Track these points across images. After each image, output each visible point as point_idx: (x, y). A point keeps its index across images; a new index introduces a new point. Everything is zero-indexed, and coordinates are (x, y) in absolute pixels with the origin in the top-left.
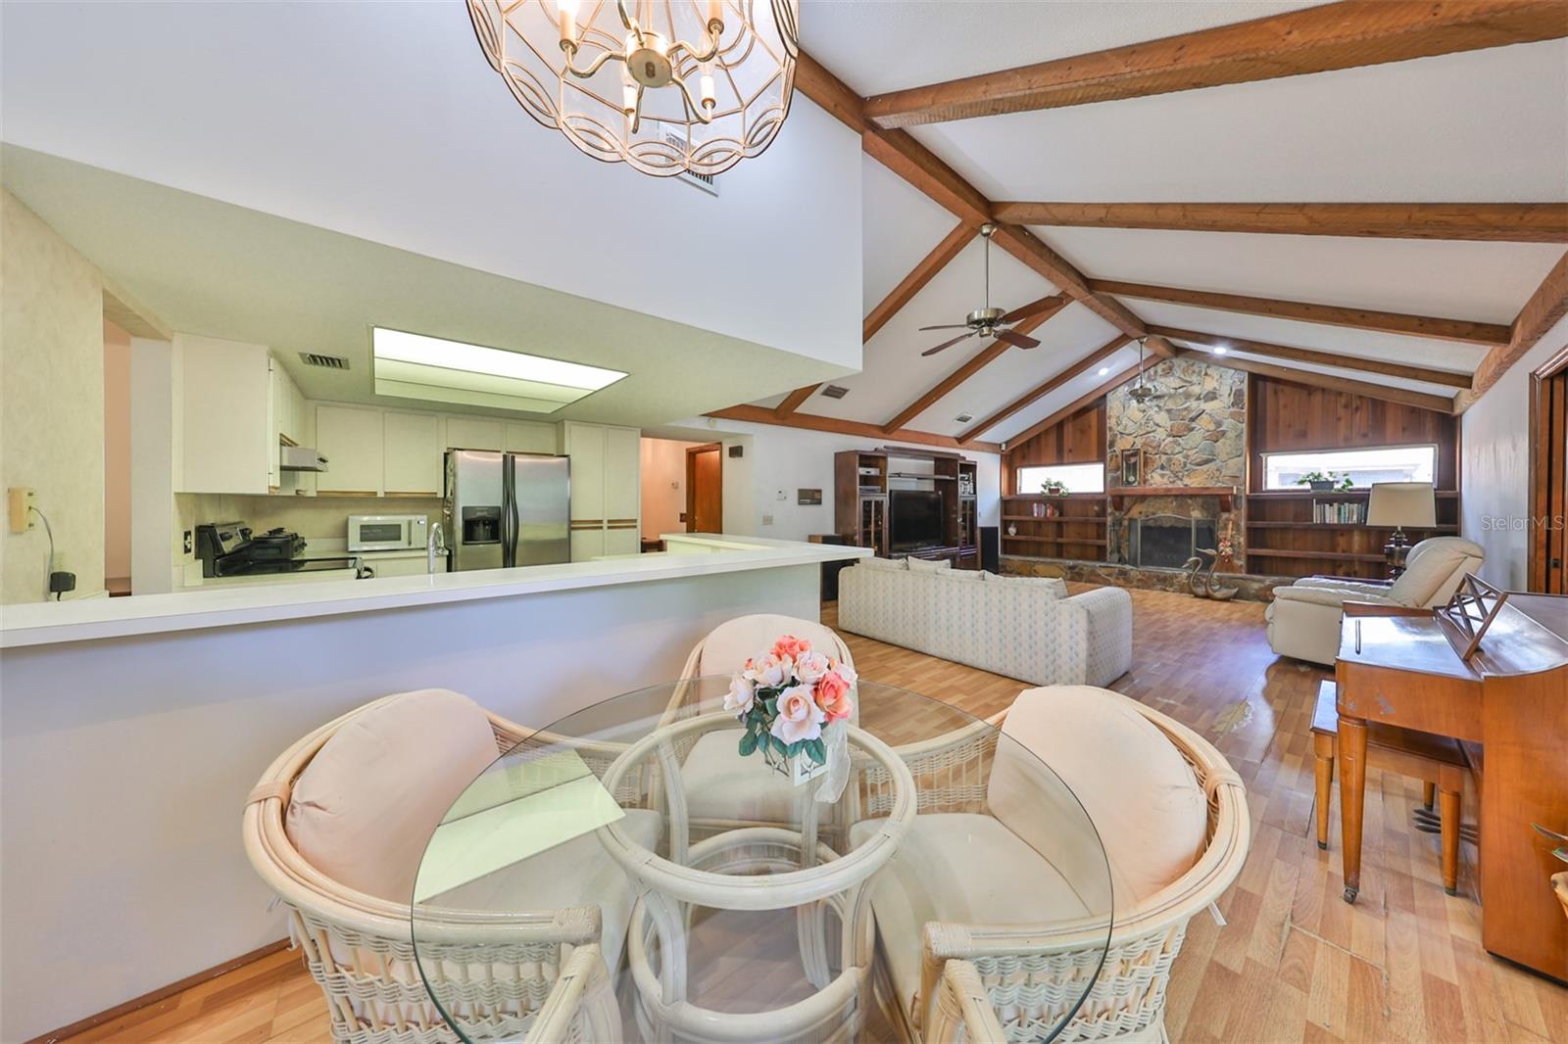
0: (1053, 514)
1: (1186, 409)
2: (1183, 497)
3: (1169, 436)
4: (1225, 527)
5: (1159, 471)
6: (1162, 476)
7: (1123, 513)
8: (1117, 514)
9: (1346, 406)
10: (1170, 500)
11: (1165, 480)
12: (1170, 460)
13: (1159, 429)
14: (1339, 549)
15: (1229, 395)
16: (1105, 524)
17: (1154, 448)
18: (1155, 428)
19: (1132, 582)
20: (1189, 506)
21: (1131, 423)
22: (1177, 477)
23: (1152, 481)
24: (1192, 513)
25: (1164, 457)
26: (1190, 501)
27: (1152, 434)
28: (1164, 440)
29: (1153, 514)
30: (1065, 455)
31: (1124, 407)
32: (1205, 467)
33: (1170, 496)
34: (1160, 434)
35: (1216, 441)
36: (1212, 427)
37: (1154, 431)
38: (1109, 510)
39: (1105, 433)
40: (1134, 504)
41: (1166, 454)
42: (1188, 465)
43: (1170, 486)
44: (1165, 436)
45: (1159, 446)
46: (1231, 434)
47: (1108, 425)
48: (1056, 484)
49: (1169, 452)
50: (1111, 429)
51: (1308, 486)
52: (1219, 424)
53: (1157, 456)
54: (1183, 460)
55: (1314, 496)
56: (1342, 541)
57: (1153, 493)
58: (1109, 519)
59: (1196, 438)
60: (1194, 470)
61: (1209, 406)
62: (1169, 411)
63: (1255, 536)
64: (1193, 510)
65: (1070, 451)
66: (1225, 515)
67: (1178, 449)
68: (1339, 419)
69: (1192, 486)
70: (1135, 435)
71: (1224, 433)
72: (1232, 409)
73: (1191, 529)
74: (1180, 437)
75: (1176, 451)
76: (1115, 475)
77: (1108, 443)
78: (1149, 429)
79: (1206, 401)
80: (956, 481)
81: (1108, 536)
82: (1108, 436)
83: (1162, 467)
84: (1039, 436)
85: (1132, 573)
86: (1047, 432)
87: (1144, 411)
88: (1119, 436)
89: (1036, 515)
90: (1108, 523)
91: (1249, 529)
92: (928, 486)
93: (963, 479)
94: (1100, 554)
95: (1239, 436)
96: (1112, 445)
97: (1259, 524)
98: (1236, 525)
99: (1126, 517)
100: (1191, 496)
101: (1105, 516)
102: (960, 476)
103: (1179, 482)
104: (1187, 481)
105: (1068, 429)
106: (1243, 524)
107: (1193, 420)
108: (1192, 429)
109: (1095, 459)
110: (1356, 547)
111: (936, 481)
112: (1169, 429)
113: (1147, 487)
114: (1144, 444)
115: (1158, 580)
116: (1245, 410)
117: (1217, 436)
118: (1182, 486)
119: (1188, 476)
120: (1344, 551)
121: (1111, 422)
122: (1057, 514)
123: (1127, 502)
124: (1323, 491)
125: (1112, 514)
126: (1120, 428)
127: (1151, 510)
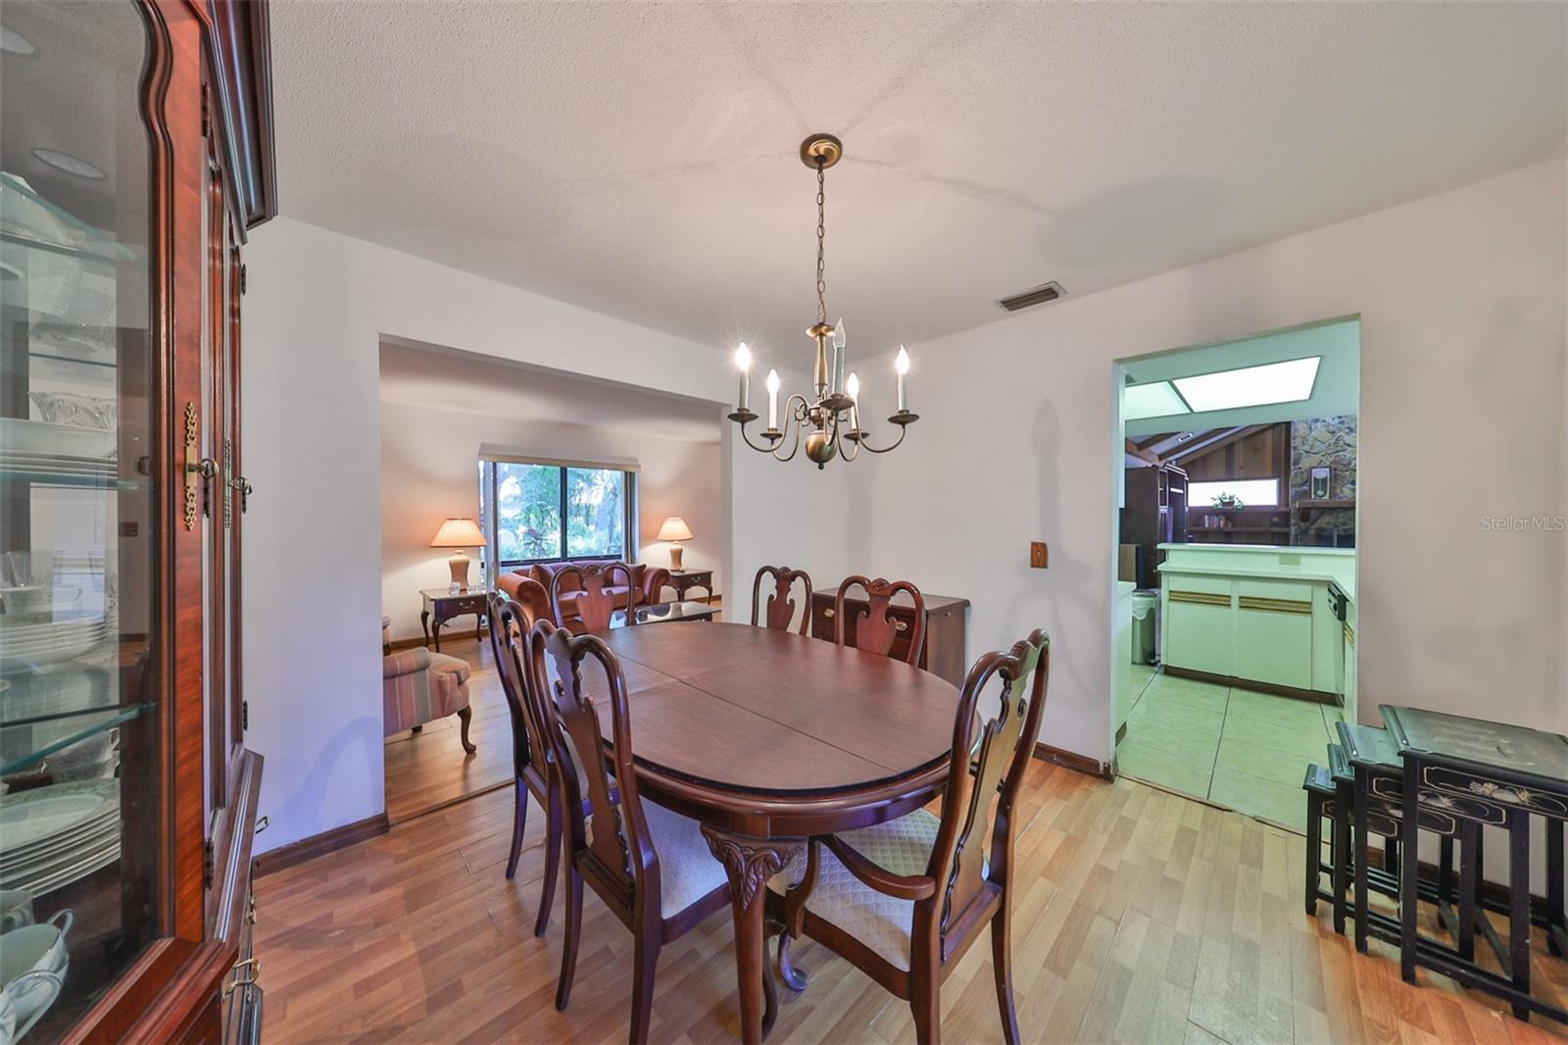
0: (1226, 525)
5: (1348, 486)
6: (1353, 490)
7: (1308, 524)
8: (1302, 524)
13: (1350, 449)
16: (1287, 534)
17: (1345, 465)
18: (1345, 447)
21: (1318, 443)
23: (1342, 495)
25: (1355, 474)
27: (1341, 453)
30: (1236, 471)
37: (1344, 450)
38: (1293, 521)
39: (1290, 452)
40: (1321, 515)
47: (1292, 445)
48: (1231, 498)
50: (1295, 448)
53: (1347, 473)
58: (1293, 528)
65: (1242, 468)
70: (1323, 453)
76: (1299, 490)
77: (1292, 461)
78: (1339, 449)
82: (1293, 454)
87: (1334, 432)
90: (1292, 533)
96: (1297, 462)
99: (1314, 527)
105: (1241, 450)
109: (1270, 474)
113: (1337, 500)
121: (1296, 442)
122: (1231, 526)
123: (1313, 513)
125: (1296, 524)
126: (1306, 448)
127: (1341, 520)
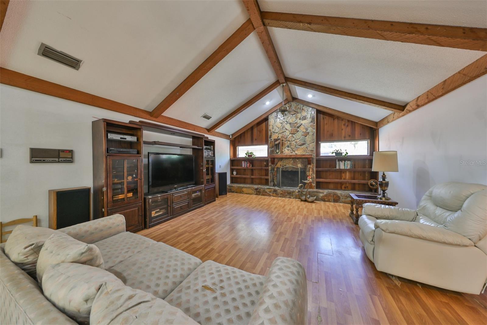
0: (250, 166)
1: (296, 123)
2: (295, 158)
3: (290, 134)
4: (309, 171)
5: (287, 148)
6: (288, 150)
7: (275, 165)
8: (272, 166)
9: (344, 125)
10: (291, 160)
11: (289, 152)
12: (291, 144)
13: (287, 131)
14: (343, 178)
15: (310, 118)
16: (268, 170)
17: (285, 139)
18: (285, 130)
19: (279, 195)
20: (297, 162)
21: (277, 128)
22: (293, 150)
23: (284, 152)
24: (298, 165)
25: (289, 142)
26: (297, 160)
27: (285, 133)
28: (289, 135)
29: (285, 165)
30: (254, 141)
31: (275, 121)
32: (302, 147)
33: (290, 158)
34: (287, 133)
35: (306, 136)
36: (304, 131)
39: (268, 132)
40: (279, 161)
41: (289, 141)
42: (297, 145)
43: (291, 154)
44: (289, 134)
45: (287, 138)
46: (311, 134)
47: (269, 129)
48: (251, 153)
49: (290, 140)
50: (270, 130)
51: (334, 154)
52: (307, 129)
53: (286, 142)
54: (295, 144)
55: (337, 158)
56: (343, 175)
57: (285, 157)
58: (270, 168)
59: (299, 135)
60: (299, 148)
61: (303, 122)
62: (290, 124)
63: (319, 174)
64: (298, 164)
65: (256, 139)
66: (309, 166)
67: (293, 139)
68: (342, 130)
69: (298, 154)
70: (279, 133)
71: (308, 133)
72: (311, 124)
73: (299, 171)
74: (294, 134)
75: (293, 140)
76: (271, 149)
77: (269, 136)
78: (284, 131)
79: (302, 120)
80: (202, 149)
81: (269, 175)
82: (269, 133)
83: (288, 147)
84: (244, 133)
85: (278, 191)
86: (247, 131)
87: (282, 123)
88: (273, 133)
89: (243, 166)
90: (270, 170)
91: (317, 171)
92: (189, 152)
93: (206, 149)
94: (267, 183)
95: (313, 135)
96: (271, 137)
97: (320, 169)
98: (313, 170)
99: (276, 167)
100: (298, 158)
101: (268, 167)
102: (205, 147)
103: (294, 153)
104: (296, 152)
105: (255, 130)
106: (315, 169)
107: (298, 127)
108: (298, 131)
109: (265, 144)
110: (347, 177)
111: (193, 149)
112: (290, 131)
113: (283, 154)
114: (282, 137)
115: (288, 194)
116: (315, 124)
117: (306, 134)
118: (295, 154)
119: (297, 150)
120: (344, 179)
121: (270, 128)
122: (251, 166)
123: (276, 160)
124: (339, 157)
125: (271, 165)
126: (273, 130)
127: (284, 164)
